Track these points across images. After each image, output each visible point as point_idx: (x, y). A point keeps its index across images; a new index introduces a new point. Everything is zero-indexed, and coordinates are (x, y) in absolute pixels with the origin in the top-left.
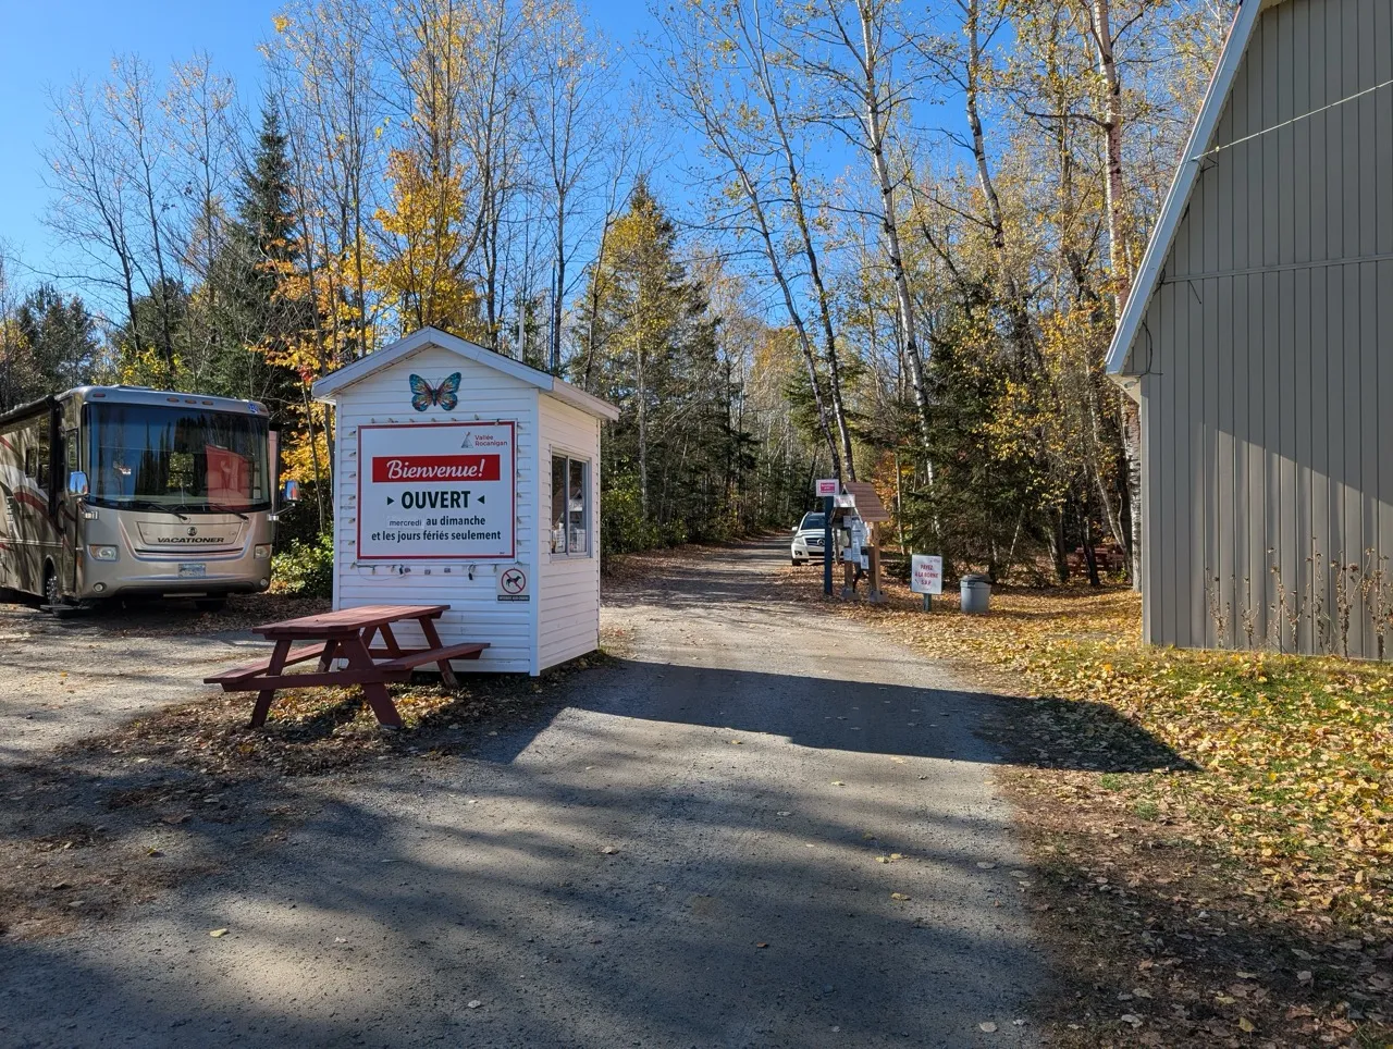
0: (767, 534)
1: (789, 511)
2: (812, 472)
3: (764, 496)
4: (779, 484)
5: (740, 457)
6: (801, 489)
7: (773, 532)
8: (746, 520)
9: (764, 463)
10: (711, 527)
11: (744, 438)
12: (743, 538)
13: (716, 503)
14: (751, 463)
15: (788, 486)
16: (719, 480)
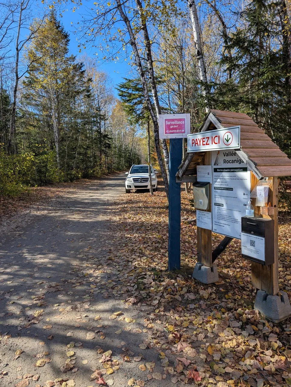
0: (117, 173)
1: (124, 165)
2: (131, 152)
3: (116, 160)
4: (120, 156)
5: (105, 144)
6: (128, 158)
7: (118, 172)
8: (109, 168)
9: (115, 148)
10: (94, 171)
11: (106, 136)
12: (107, 175)
13: (96, 162)
14: (109, 146)
15: (124, 156)
16: (98, 153)
